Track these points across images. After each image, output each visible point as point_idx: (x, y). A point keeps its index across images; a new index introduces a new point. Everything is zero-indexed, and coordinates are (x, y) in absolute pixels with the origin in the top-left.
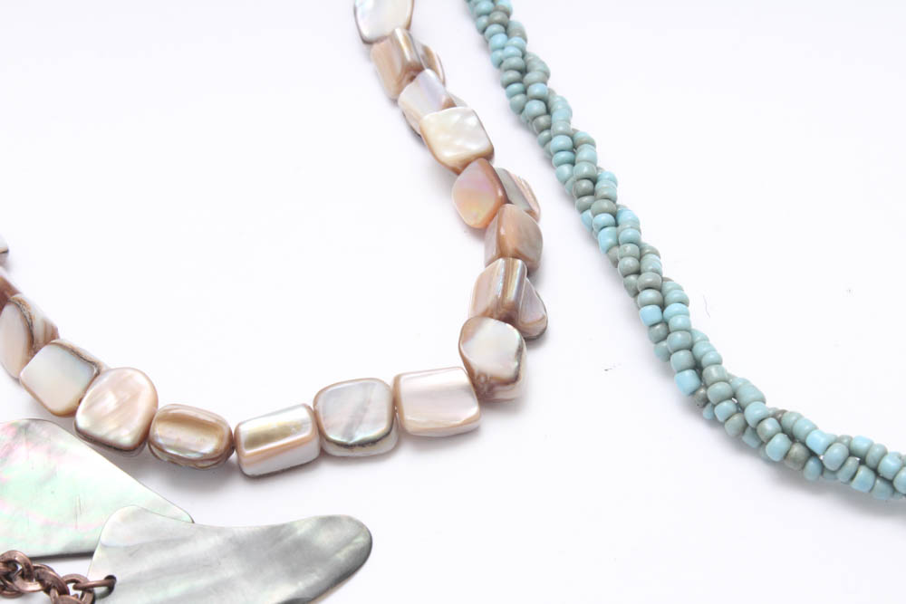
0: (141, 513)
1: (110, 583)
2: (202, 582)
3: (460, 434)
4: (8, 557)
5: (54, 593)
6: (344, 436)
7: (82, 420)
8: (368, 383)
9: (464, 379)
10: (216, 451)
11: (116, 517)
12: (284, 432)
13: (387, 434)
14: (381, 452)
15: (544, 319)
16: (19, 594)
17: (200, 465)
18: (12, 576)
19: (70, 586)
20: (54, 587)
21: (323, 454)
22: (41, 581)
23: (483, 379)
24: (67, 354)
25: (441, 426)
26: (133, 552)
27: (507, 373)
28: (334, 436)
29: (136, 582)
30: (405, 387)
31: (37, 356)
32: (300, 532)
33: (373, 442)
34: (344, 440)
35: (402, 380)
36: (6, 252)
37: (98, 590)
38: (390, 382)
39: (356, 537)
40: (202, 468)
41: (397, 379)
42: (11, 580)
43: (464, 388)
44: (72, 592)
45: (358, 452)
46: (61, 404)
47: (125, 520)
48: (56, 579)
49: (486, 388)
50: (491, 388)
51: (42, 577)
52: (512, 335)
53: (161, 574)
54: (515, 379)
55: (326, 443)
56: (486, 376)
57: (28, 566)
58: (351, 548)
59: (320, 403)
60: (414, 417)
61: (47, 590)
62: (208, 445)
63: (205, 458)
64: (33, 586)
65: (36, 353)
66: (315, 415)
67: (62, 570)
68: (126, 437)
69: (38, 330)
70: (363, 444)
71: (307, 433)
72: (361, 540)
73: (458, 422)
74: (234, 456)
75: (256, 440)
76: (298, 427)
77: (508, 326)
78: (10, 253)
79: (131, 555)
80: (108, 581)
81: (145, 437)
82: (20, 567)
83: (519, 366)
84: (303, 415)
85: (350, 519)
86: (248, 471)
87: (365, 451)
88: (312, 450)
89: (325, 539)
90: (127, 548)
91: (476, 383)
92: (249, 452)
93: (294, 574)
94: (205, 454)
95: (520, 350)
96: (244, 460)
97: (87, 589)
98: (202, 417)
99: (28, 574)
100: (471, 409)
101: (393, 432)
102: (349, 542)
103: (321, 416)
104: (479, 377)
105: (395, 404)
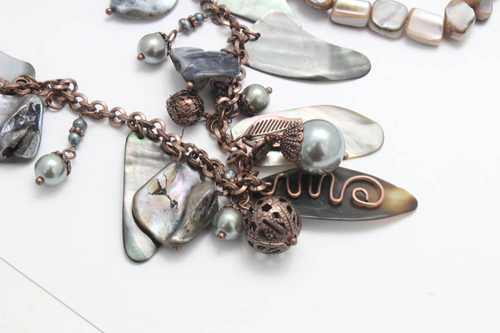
0: (282, 14)
1: (257, 36)
2: (293, 53)
3: (429, 45)
4: (222, 7)
5: (234, 29)
6: (380, 22)
8: (400, 5)
9: (441, 22)
10: (324, 4)
11: (271, 11)
12: (356, 9)
13: (397, 30)
14: (391, 37)
15: (489, 15)
16: (221, 24)
17: (315, 7)
18: (220, 15)
19: (241, 30)
20: (235, 27)
21: (367, 27)
22: (231, 22)
23: (449, 26)
25: (421, 37)
26: (272, 28)
27: (461, 28)
28: (375, 20)
29: (268, 41)
30: (415, 14)
32: (343, 52)
33: (390, 31)
34: (379, 24)
35: (415, 11)
37: (252, 37)
38: (409, 10)
39: (365, 65)
40: (315, 9)
41: (413, 9)
42: (219, 17)
43: (439, 26)
44: (241, 32)
45: (382, 32)
47: (275, 14)
48: (237, 24)
49: (449, 30)
50: (451, 31)
51: (232, 20)
52: (471, 14)
53: (279, 42)
54: (463, 32)
55: (371, 23)
56: (451, 25)
57: (228, 14)
58: (360, 68)
59: (376, 4)
60: (412, 28)
61: (231, 27)
63: (318, 5)
64: (227, 23)
66: (371, 9)
67: (241, 22)
70: (386, 30)
71: (365, 13)
72: (366, 67)
73: (430, 39)
74: (330, 11)
75: (342, 7)
76: (362, 10)
77: (472, 10)
79: (271, 29)
80: (257, 35)
82: (225, 14)
83: (467, 28)
84: (366, 6)
85: (365, 57)
86: (333, 19)
87: (385, 33)
88: (363, 23)
89: (352, 60)
90: (270, 26)
91: (446, 26)
92: (337, 10)
93: (332, 67)
94: (318, 3)
95: (471, 22)
96: (334, 13)
97: (246, 33)
99: (227, 18)
100: (438, 36)
101: (401, 31)
102: (360, 65)
103: (374, 10)
104: (448, 24)
105: (407, 19)
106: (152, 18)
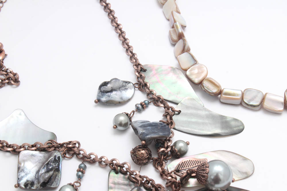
0: (193, 99)
1: (179, 112)
2: (200, 121)
3: (276, 113)
4: (159, 96)
5: (166, 109)
6: (248, 101)
7: (188, 73)
8: (259, 92)
9: (283, 100)
10: (216, 92)
11: (187, 98)
12: (234, 95)
13: (258, 106)
14: (255, 109)
16: (158, 106)
17: (211, 94)
18: (158, 101)
19: (170, 109)
20: (167, 108)
21: (241, 104)
22: (164, 105)
24: (190, 56)
25: (272, 109)
26: (187, 107)
28: (245, 101)
29: (186, 115)
30: (268, 96)
31: (183, 54)
32: (228, 119)
33: (254, 106)
34: (247, 103)
35: (267, 94)
36: (185, 27)
37: (176, 113)
38: (264, 94)
39: (241, 126)
40: (211, 95)
41: (266, 94)
42: (157, 102)
43: (282, 103)
44: (170, 110)
45: (249, 107)
46: (184, 67)
47: (189, 99)
48: (168, 106)
51: (165, 104)
53: (192, 115)
55: (243, 102)
57: (163, 100)
58: (238, 128)
59: (245, 92)
60: (266, 104)
61: (165, 108)
62: (215, 90)
63: (213, 93)
64: (162, 105)
65: (183, 53)
66: (243, 94)
67: (170, 105)
68: (197, 81)
69: (186, 48)
70: (252, 106)
71: (239, 97)
72: (241, 127)
73: (277, 110)
74: (219, 96)
75: (226, 94)
76: (238, 95)
78: (186, 27)
79: (187, 108)
80: (179, 111)
81: (201, 83)
82: (161, 100)
84: (240, 93)
85: (241, 122)
86: (222, 101)
87: (251, 107)
88: (238, 102)
89: (233, 123)
90: (186, 106)
91: (285, 102)
92: (223, 96)
93: (222, 128)
94: (213, 92)
96: (222, 97)
97: (173, 111)
98: (216, 83)
99: (162, 102)
100: (281, 108)
101: (260, 106)
102: (238, 126)
103: (244, 95)
105: (263, 99)
106: (121, 104)
